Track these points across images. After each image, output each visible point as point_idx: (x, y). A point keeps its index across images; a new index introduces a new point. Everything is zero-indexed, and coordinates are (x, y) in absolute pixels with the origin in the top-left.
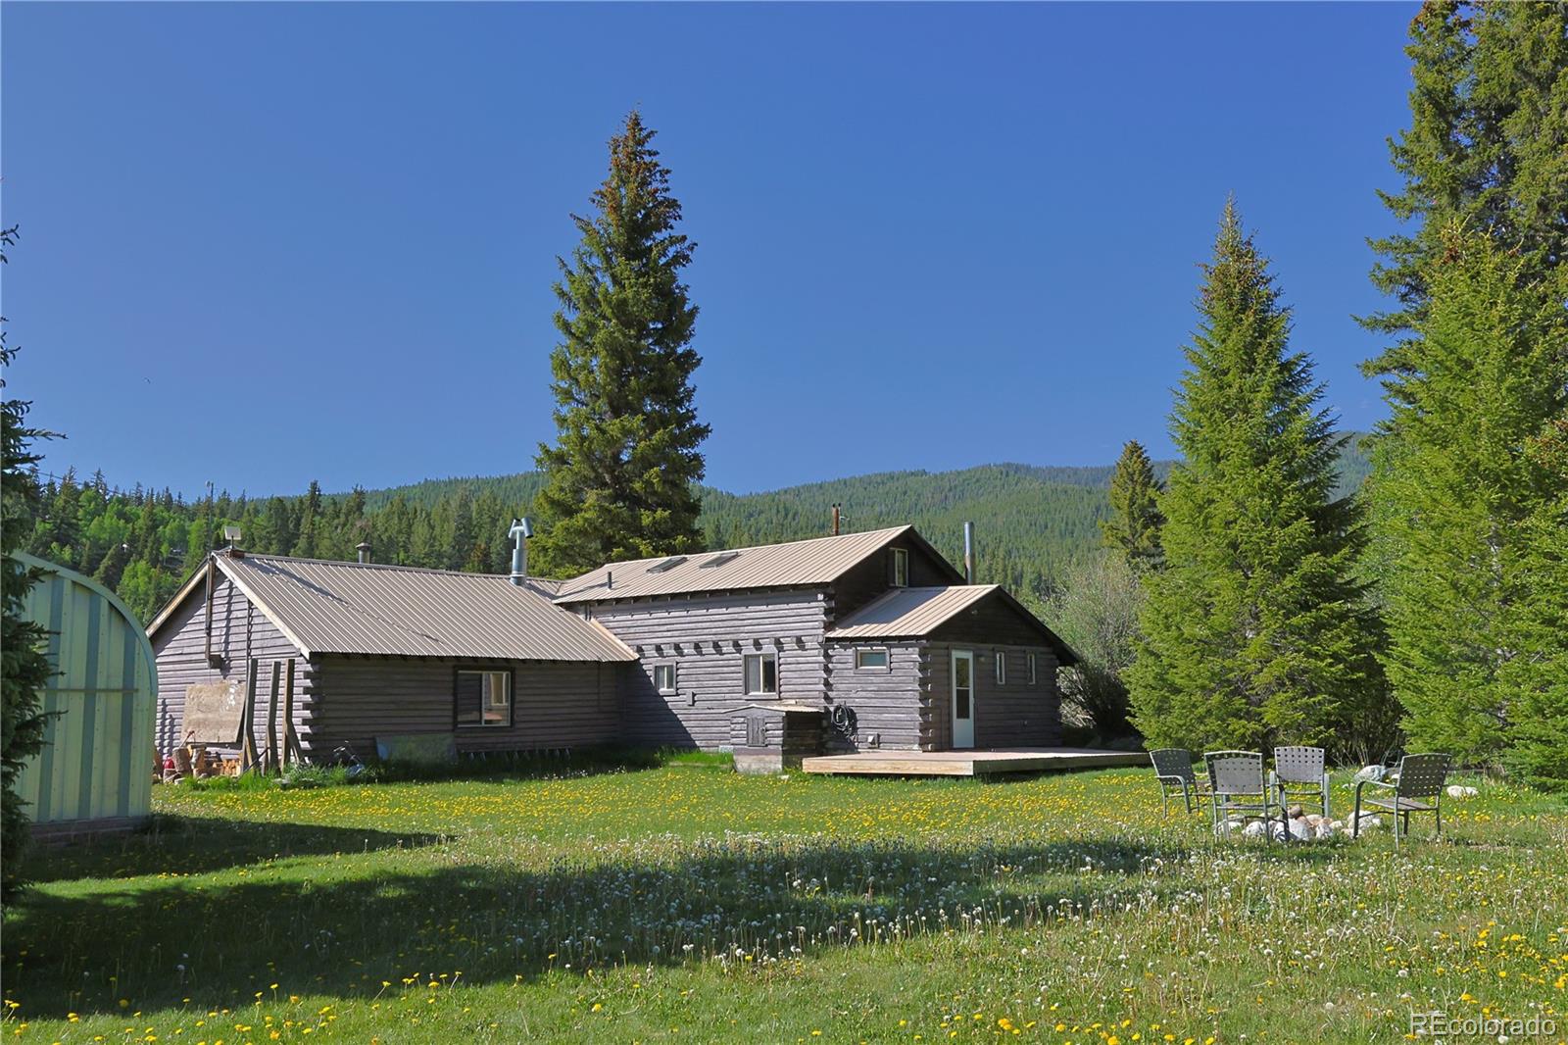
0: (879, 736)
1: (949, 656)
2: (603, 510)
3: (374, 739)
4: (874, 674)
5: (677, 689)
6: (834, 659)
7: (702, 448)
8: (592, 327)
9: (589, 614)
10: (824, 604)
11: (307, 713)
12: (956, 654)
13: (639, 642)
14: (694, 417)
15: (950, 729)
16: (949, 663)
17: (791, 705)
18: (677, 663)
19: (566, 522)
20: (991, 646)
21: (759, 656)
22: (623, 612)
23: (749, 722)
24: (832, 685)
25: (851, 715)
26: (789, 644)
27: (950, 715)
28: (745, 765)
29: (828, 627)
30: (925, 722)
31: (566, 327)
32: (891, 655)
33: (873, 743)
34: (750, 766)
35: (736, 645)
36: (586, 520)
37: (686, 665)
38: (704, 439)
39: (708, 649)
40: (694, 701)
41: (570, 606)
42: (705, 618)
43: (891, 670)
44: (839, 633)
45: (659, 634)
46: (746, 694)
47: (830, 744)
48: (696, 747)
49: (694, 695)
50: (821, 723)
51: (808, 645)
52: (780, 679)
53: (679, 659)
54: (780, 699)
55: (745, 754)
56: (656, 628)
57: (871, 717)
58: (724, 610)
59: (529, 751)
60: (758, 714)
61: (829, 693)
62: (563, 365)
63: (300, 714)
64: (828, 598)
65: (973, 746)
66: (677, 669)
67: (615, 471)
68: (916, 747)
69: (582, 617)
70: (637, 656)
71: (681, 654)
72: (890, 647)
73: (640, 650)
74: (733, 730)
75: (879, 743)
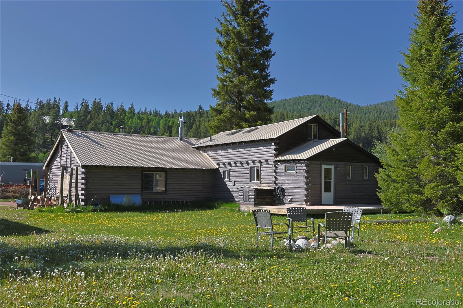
0: (292, 199)
1: (321, 167)
2: (231, 112)
3: (109, 196)
4: (291, 174)
5: (230, 179)
6: (278, 169)
7: (273, 87)
8: (228, 43)
9: (204, 151)
10: (275, 147)
11: (83, 186)
12: (324, 167)
13: (218, 162)
14: (269, 75)
15: (321, 196)
16: (321, 170)
17: (264, 186)
18: (230, 170)
19: (218, 117)
20: (344, 163)
21: (254, 167)
22: (214, 150)
23: (244, 192)
24: (277, 178)
25: (283, 190)
26: (264, 163)
27: (321, 191)
28: (243, 209)
29: (276, 156)
30: (308, 193)
31: (220, 43)
32: (296, 167)
33: (290, 201)
34: (244, 209)
35: (247, 163)
36: (224, 116)
37: (232, 170)
38: (273, 84)
39: (239, 165)
40: (235, 184)
41: (198, 148)
42: (238, 153)
43: (296, 173)
44: (281, 158)
45: (224, 159)
46: (250, 182)
47: (277, 202)
48: (235, 201)
49: (235, 182)
50: (273, 193)
51: (270, 163)
52: (261, 176)
53: (230, 168)
54: (261, 184)
55: (243, 205)
56: (224, 156)
57: (290, 191)
58: (244, 150)
59: (172, 202)
60: (247, 189)
61: (276, 182)
62: (220, 58)
63: (80, 187)
64: (276, 144)
65: (333, 203)
66: (230, 172)
67: (239, 97)
68: (304, 203)
69: (201, 152)
70: (218, 167)
71: (231, 166)
72: (296, 164)
73: (218, 164)
74: (239, 195)
75: (292, 202)
